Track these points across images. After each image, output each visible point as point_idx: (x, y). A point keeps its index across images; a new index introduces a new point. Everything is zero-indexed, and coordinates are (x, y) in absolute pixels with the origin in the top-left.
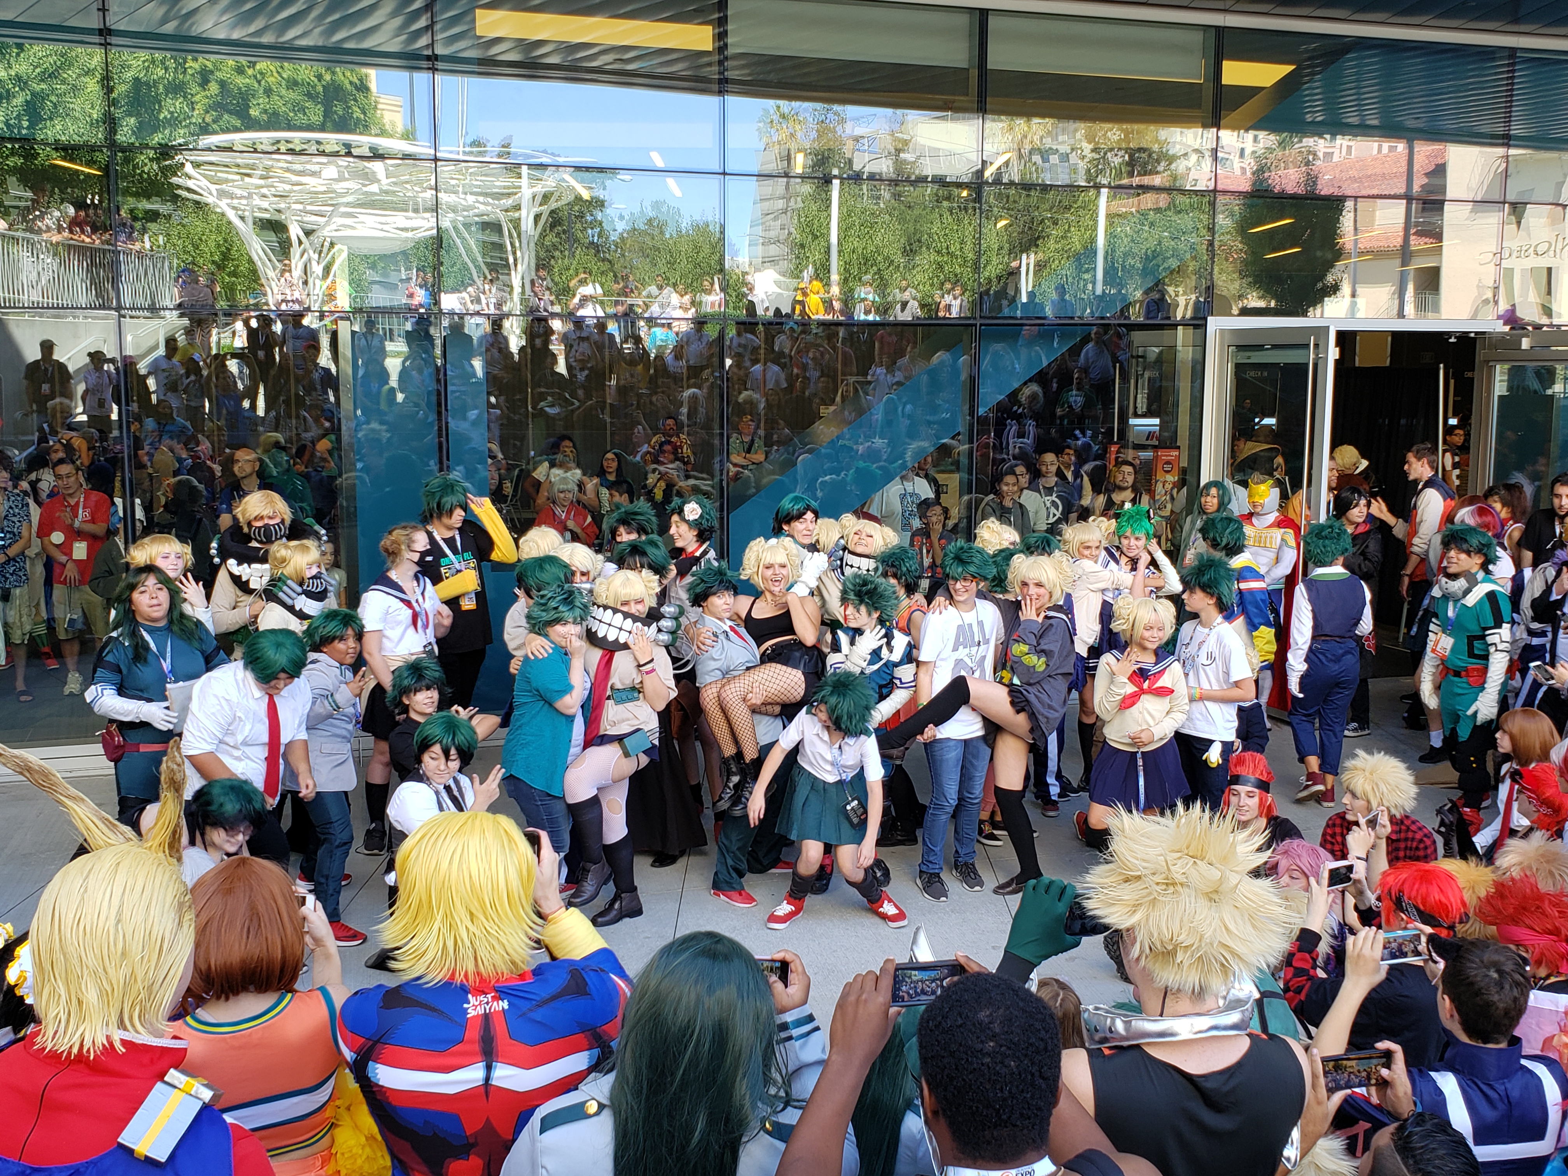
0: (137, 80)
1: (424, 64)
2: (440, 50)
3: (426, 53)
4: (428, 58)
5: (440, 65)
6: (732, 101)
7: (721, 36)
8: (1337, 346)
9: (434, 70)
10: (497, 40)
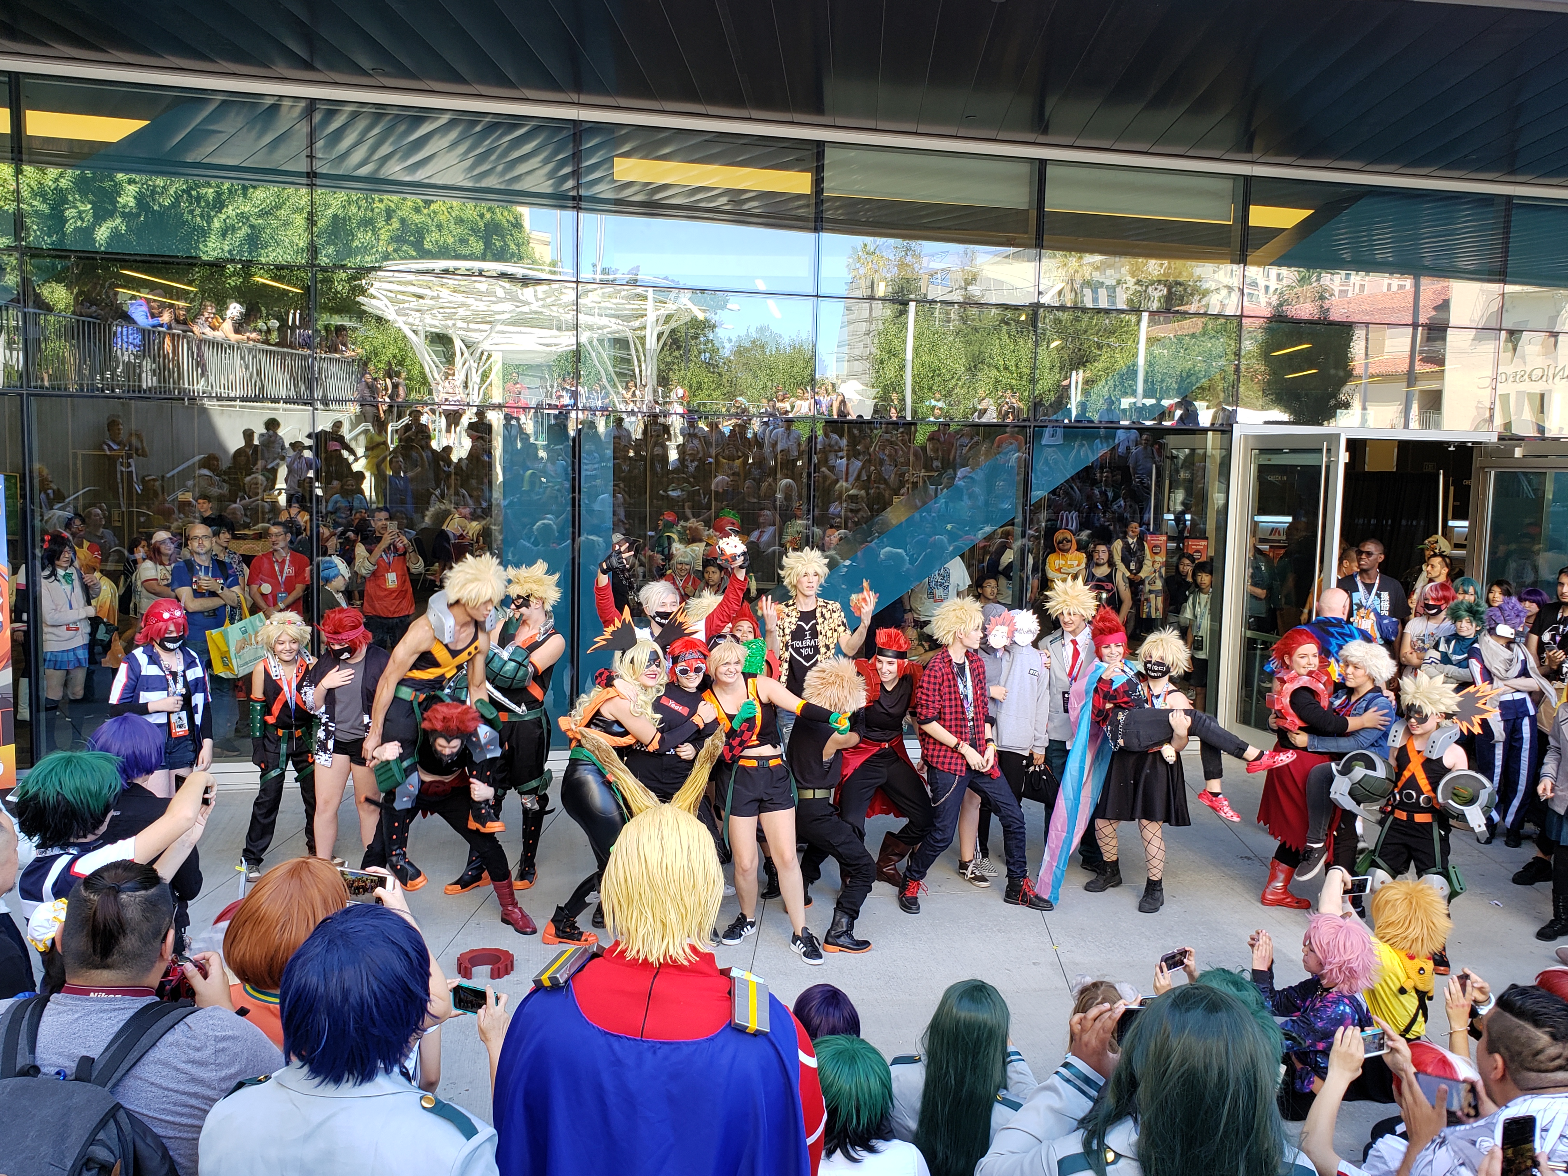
0: (335, 216)
1: (570, 203)
2: (583, 192)
3: (571, 194)
4: (574, 198)
5: (583, 205)
6: (825, 236)
7: (818, 182)
8: (1347, 450)
9: (578, 208)
10: (630, 184)
